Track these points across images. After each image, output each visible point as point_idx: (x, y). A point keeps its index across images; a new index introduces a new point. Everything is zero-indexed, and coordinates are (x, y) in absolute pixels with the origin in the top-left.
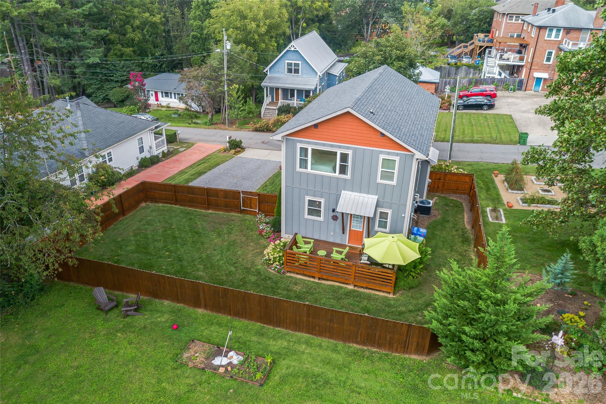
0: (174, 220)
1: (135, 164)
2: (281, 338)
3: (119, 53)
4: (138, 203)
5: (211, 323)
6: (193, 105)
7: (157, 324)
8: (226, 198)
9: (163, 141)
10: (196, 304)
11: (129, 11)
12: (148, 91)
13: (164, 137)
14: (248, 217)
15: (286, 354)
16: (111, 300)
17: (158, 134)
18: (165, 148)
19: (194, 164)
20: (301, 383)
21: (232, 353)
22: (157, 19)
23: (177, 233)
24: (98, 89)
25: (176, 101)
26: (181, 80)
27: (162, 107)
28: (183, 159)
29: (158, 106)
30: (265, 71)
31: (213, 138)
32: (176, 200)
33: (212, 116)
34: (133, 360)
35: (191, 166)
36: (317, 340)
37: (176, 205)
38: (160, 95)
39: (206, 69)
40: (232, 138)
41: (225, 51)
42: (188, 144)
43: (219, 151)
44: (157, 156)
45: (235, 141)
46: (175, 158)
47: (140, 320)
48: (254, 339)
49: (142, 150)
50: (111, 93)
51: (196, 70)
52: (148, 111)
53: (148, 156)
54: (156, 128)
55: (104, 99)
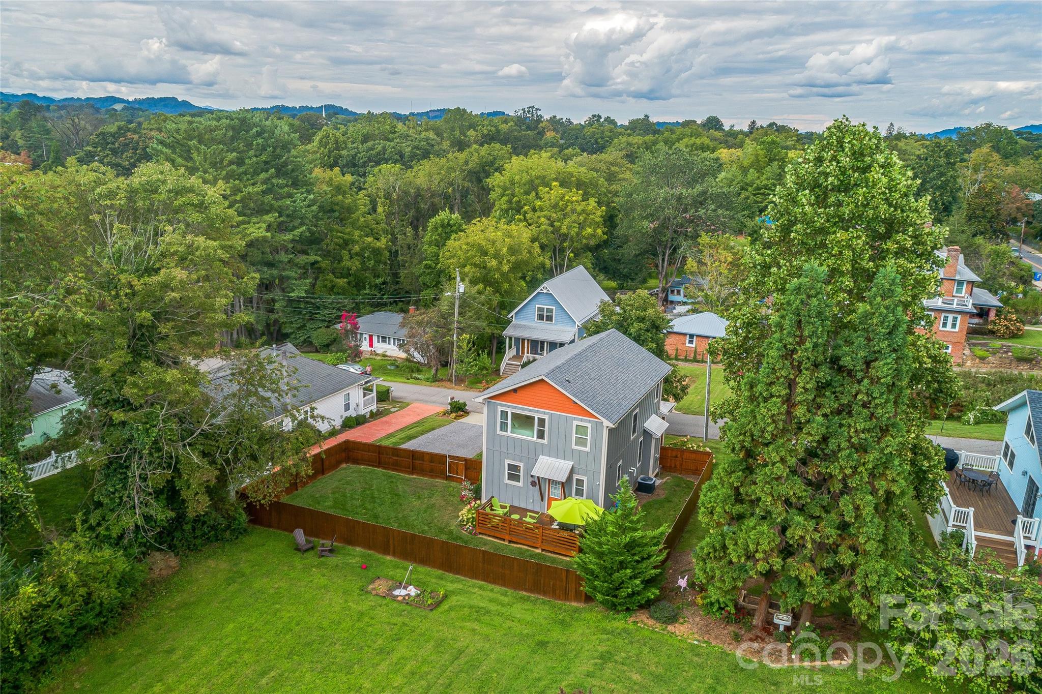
0: (375, 482)
1: (338, 423)
2: (459, 582)
3: (329, 285)
4: (338, 463)
5: (396, 567)
6: (416, 354)
7: (348, 564)
8: (431, 462)
9: (373, 397)
10: (386, 551)
11: (349, 234)
12: (361, 334)
13: (374, 394)
14: (454, 484)
15: (459, 593)
16: (308, 542)
17: (367, 390)
18: (374, 407)
19: (406, 427)
20: (466, 611)
21: (411, 588)
22: (382, 243)
23: (376, 494)
24: (299, 329)
25: (395, 348)
26: (403, 325)
27: (377, 355)
28: (393, 421)
29: (372, 354)
30: (509, 316)
31: (433, 398)
32: (379, 463)
33: (437, 370)
34: (325, 587)
35: (401, 430)
36: (491, 586)
37: (378, 467)
38: (375, 339)
39: (433, 315)
40: (455, 400)
41: (457, 294)
42: (401, 404)
43: (438, 414)
44: (364, 416)
45: (457, 402)
46: (384, 419)
47: (333, 560)
48: (434, 580)
49: (347, 407)
50: (314, 334)
51: (421, 314)
52: (357, 359)
53: (354, 415)
54: (366, 383)
55: (305, 341)
